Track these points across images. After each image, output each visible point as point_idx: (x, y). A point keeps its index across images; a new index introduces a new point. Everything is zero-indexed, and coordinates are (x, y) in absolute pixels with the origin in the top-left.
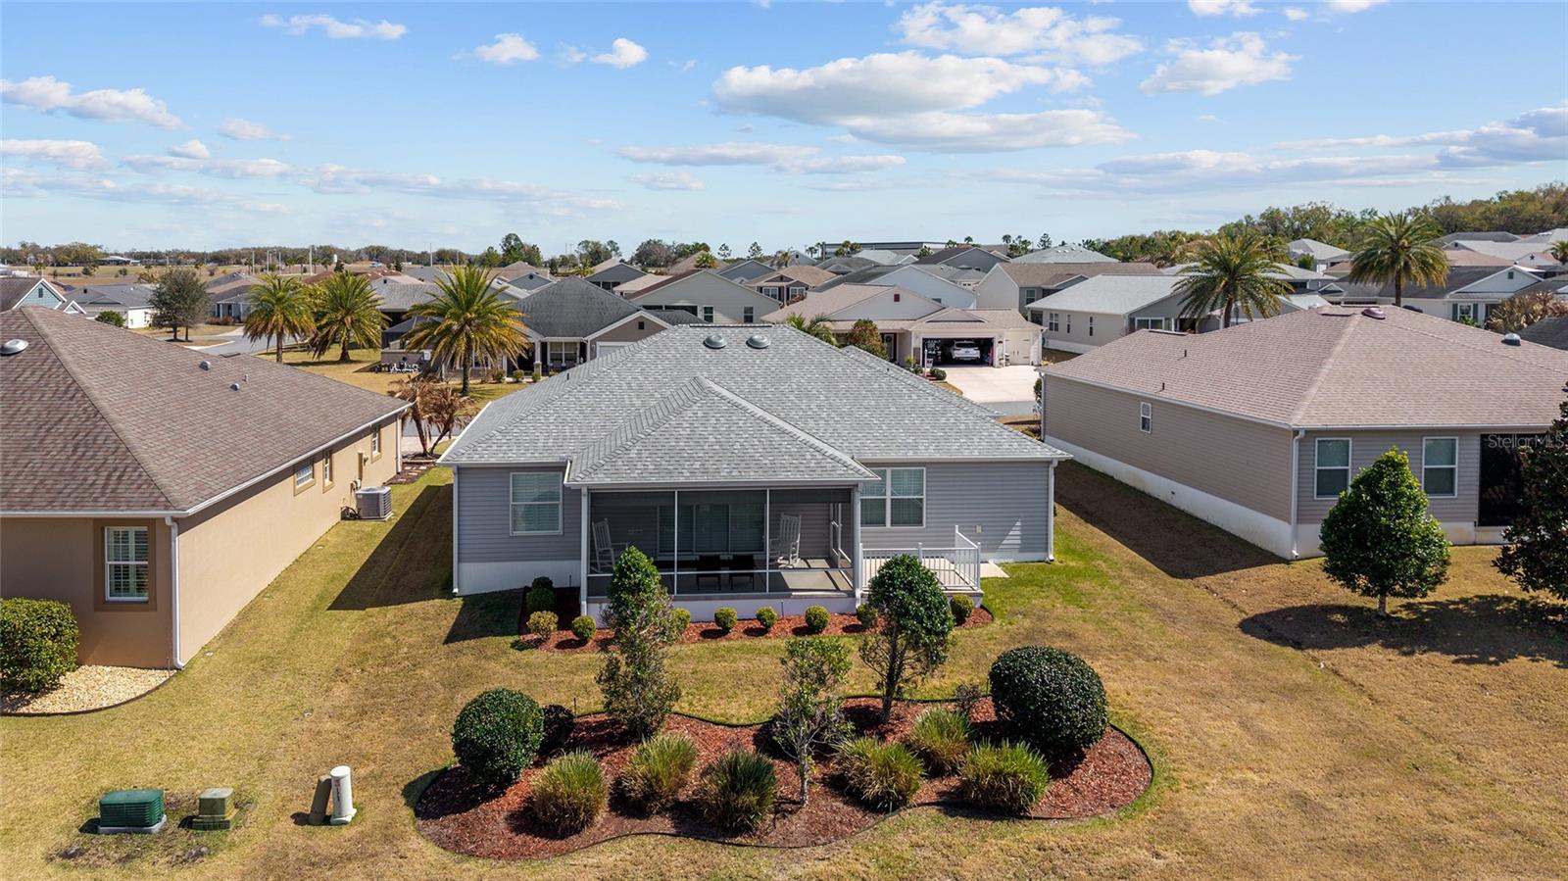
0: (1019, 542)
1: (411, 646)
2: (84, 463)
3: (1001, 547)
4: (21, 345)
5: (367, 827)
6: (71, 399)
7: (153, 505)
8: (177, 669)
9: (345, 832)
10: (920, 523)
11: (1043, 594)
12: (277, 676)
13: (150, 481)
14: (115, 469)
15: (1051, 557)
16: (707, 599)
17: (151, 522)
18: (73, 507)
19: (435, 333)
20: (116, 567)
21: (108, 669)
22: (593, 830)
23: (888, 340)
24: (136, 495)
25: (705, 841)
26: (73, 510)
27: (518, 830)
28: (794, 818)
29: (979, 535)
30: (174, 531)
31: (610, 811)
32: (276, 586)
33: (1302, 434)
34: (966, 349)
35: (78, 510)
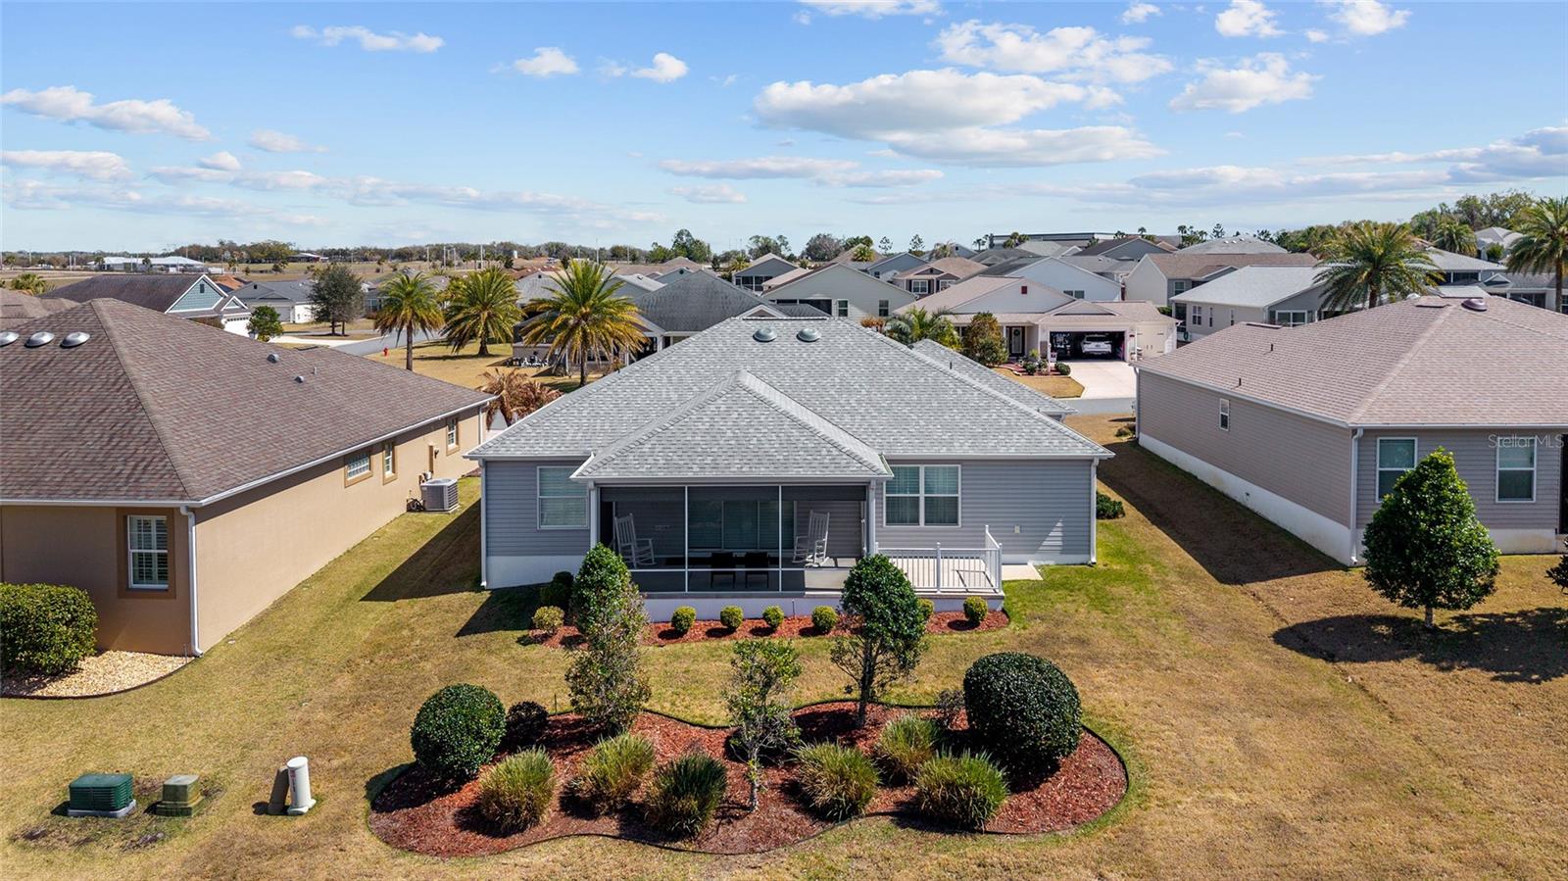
0: (1060, 543)
1: (424, 639)
2: (116, 453)
3: (1041, 548)
4: (83, 338)
5: (319, 819)
6: (118, 390)
7: (171, 495)
8: (196, 657)
9: (299, 823)
10: (956, 522)
11: (1070, 598)
12: (290, 666)
13: (173, 473)
14: (143, 459)
15: (1094, 560)
16: (718, 597)
17: (171, 512)
18: (96, 497)
19: (552, 328)
20: (141, 554)
21: (131, 655)
22: (537, 829)
23: (1017, 333)
24: (156, 485)
25: (644, 844)
26: (94, 499)
27: (462, 826)
28: (738, 824)
29: (1017, 535)
30: (191, 521)
31: (560, 811)
32: (319, 577)
33: (1360, 433)
34: (1096, 343)
35: (101, 499)
